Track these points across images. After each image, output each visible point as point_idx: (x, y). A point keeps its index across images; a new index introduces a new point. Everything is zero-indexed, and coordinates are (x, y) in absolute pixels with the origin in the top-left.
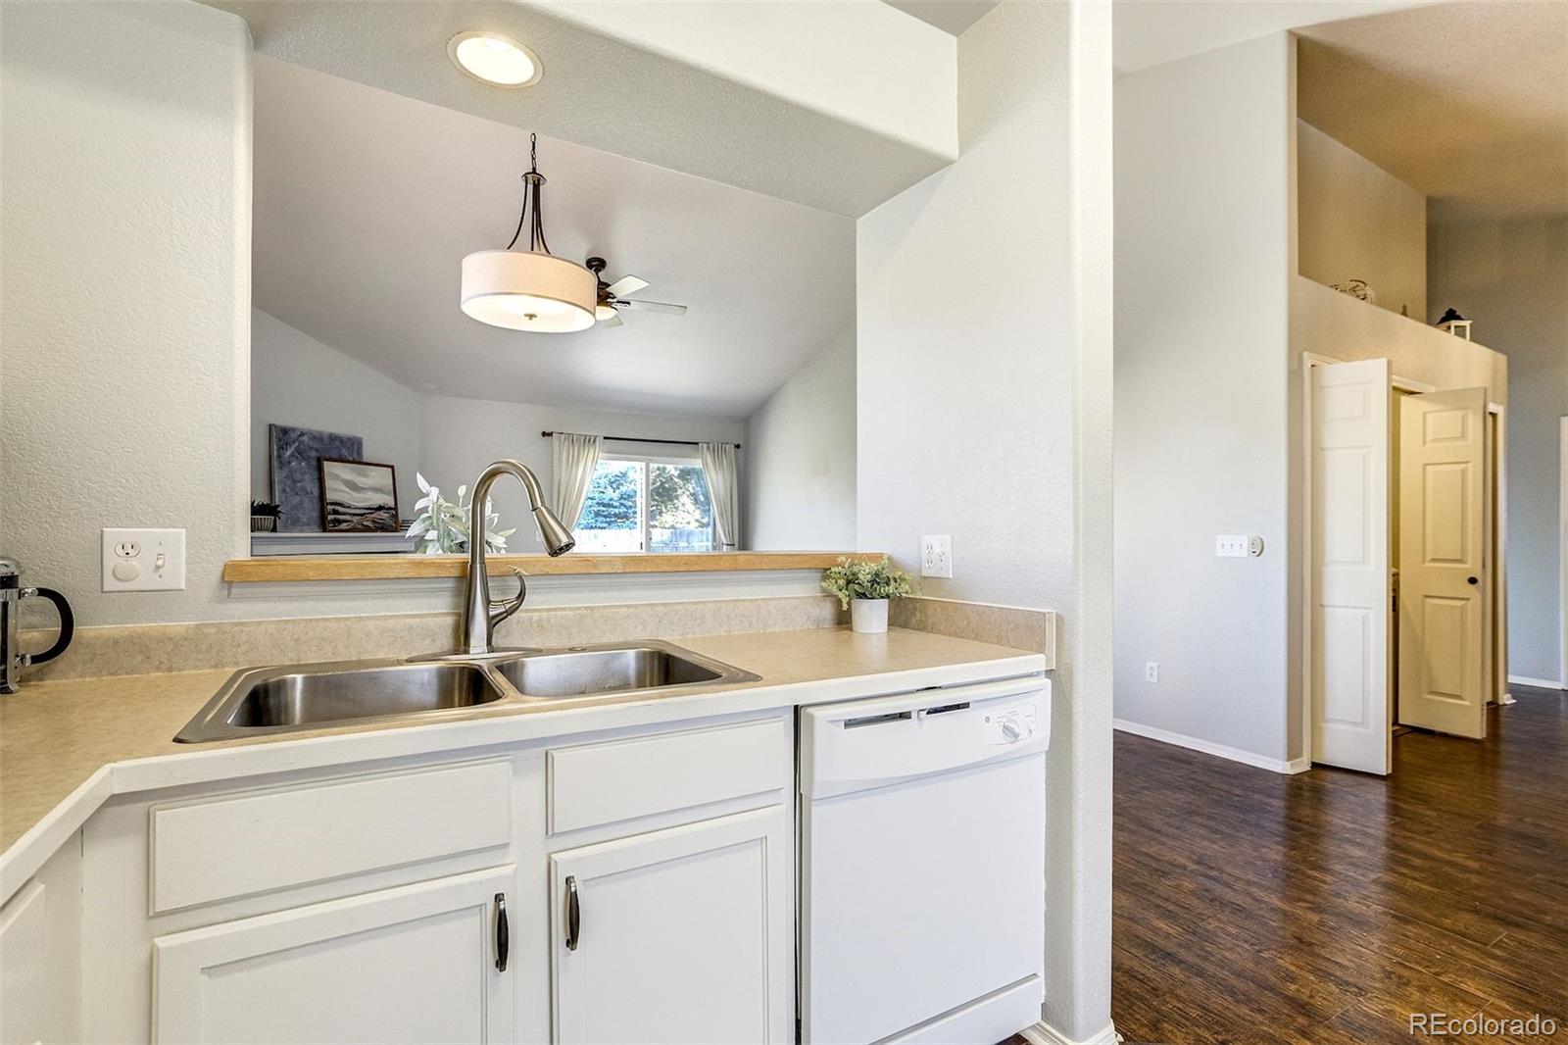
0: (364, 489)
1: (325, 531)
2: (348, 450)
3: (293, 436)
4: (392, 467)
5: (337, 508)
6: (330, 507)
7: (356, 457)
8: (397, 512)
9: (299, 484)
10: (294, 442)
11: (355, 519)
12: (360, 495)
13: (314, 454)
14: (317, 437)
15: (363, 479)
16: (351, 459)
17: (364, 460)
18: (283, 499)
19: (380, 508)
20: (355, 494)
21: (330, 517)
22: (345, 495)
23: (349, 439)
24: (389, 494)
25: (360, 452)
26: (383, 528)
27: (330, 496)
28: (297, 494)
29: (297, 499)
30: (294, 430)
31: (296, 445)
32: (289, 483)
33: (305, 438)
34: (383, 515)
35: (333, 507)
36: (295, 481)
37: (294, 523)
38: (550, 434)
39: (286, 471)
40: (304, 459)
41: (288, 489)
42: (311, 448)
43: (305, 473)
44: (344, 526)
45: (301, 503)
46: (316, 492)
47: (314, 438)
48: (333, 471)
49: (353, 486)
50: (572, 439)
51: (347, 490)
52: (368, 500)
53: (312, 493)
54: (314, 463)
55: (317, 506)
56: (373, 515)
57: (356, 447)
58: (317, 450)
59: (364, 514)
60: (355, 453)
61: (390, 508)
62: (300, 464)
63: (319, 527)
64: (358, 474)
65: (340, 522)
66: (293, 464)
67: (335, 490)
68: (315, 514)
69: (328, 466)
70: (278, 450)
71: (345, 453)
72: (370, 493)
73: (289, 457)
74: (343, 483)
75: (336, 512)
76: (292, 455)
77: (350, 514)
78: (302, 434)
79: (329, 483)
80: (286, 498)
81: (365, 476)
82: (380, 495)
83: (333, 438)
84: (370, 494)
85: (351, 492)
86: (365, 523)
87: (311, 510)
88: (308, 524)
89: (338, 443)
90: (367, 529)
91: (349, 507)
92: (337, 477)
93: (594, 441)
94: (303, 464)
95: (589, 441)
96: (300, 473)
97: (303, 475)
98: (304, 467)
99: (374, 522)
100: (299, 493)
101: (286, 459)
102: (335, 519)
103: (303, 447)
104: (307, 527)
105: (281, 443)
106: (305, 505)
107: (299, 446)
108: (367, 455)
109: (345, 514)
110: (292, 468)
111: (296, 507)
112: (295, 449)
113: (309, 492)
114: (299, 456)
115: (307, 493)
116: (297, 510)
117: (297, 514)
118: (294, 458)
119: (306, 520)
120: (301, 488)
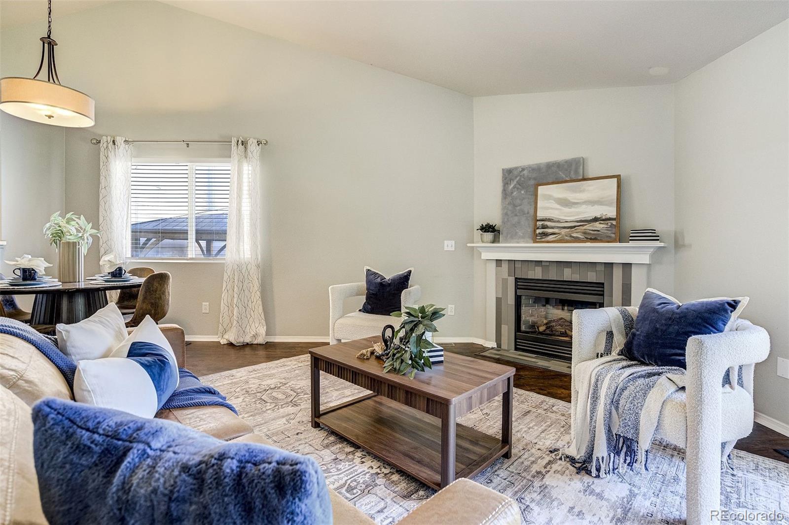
1: (534, 242)
2: (569, 172)
3: (515, 173)
4: (618, 177)
5: (549, 224)
6: (539, 223)
7: (573, 177)
8: (619, 223)
9: (518, 208)
10: (516, 177)
11: (564, 231)
12: (573, 210)
13: (532, 182)
14: (536, 169)
16: (567, 179)
18: (506, 220)
19: (596, 220)
20: (566, 210)
21: (537, 231)
22: (557, 212)
23: (566, 162)
24: (609, 204)
25: (581, 171)
26: (594, 239)
27: (541, 214)
28: (516, 215)
29: (516, 219)
30: (516, 168)
31: (518, 179)
32: (510, 207)
33: (525, 172)
34: (598, 226)
35: (542, 222)
36: (515, 206)
37: (513, 236)
39: (509, 199)
40: (523, 188)
41: (509, 213)
42: (530, 179)
43: (524, 199)
44: (551, 238)
45: (519, 223)
46: (532, 212)
47: (533, 169)
49: (565, 203)
51: (558, 206)
53: (528, 213)
54: (532, 189)
55: (532, 224)
56: (585, 227)
57: (573, 167)
58: (535, 179)
59: (575, 227)
60: (572, 173)
61: (610, 219)
62: (520, 192)
63: (532, 239)
64: (574, 191)
65: (545, 235)
66: (515, 193)
67: (547, 208)
68: (530, 230)
69: (542, 190)
70: (504, 186)
71: (562, 175)
72: (584, 206)
73: (512, 188)
75: (544, 227)
76: (514, 187)
77: (558, 227)
78: (523, 170)
79: (540, 204)
80: (508, 219)
81: (583, 191)
82: (596, 207)
83: (549, 166)
84: (583, 208)
85: (563, 208)
86: (572, 235)
87: (527, 227)
88: (523, 237)
89: (555, 169)
90: (577, 240)
91: (558, 222)
92: (548, 197)
94: (523, 192)
96: (520, 199)
97: (522, 200)
98: (523, 194)
99: (585, 233)
100: (518, 214)
101: (509, 191)
102: (543, 233)
103: (523, 179)
104: (522, 240)
105: (506, 180)
106: (522, 223)
107: (520, 179)
108: (591, 173)
109: (552, 228)
110: (514, 196)
111: (514, 225)
112: (517, 182)
113: (526, 212)
114: (519, 187)
115: (524, 214)
116: (516, 227)
117: (516, 230)
118: (516, 189)
119: (521, 235)
120: (520, 210)
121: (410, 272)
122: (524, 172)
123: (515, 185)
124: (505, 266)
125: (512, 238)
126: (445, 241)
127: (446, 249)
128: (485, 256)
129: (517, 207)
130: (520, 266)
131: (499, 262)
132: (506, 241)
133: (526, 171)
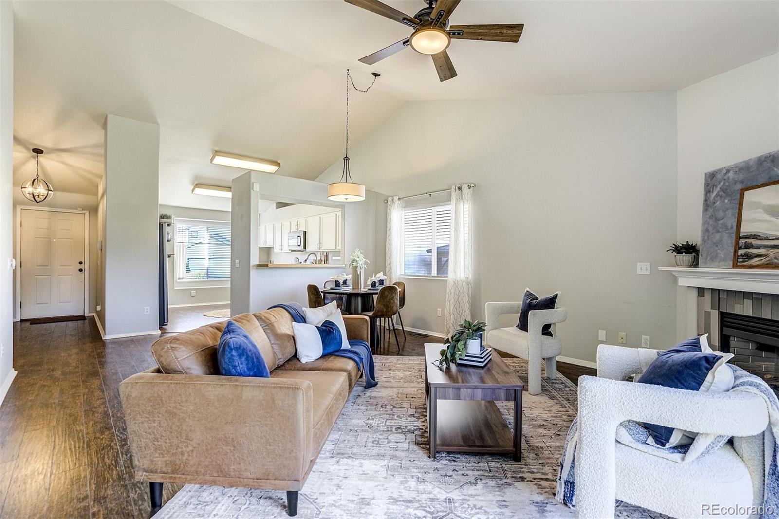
1: (735, 266)
3: (719, 176)
5: (752, 241)
6: (744, 241)
9: (720, 222)
10: (719, 182)
13: (737, 187)
14: (742, 168)
18: (706, 238)
21: (742, 252)
27: (745, 229)
28: (718, 231)
29: (718, 236)
30: (720, 170)
31: (721, 184)
32: (711, 223)
33: (731, 175)
35: (747, 241)
36: (717, 220)
37: (713, 259)
39: (711, 211)
40: (726, 196)
41: (710, 229)
42: (736, 182)
43: (727, 209)
44: (754, 261)
45: (721, 240)
46: (735, 226)
47: (738, 170)
53: (732, 228)
54: (736, 196)
55: (734, 242)
58: (741, 183)
62: (724, 201)
63: (733, 263)
65: (748, 257)
66: (718, 203)
67: (752, 221)
69: (748, 196)
70: (706, 195)
73: (714, 198)
75: (749, 246)
76: (716, 196)
77: (764, 247)
78: (728, 171)
79: (745, 214)
80: (708, 237)
83: (763, 161)
87: (729, 246)
88: (725, 260)
89: (765, 166)
91: (766, 239)
94: (726, 201)
96: (723, 211)
97: (725, 212)
98: (727, 203)
100: (720, 230)
101: (711, 201)
102: (745, 255)
103: (727, 184)
104: (723, 263)
105: (709, 188)
106: (724, 241)
107: (724, 184)
109: (758, 247)
110: (716, 207)
111: (715, 244)
112: (720, 188)
113: (730, 227)
114: (723, 194)
115: (727, 229)
116: (717, 246)
117: (716, 251)
118: (719, 198)
119: (723, 256)
120: (722, 224)
121: (556, 296)
122: (729, 174)
123: (718, 192)
124: (708, 296)
125: (712, 260)
126: (638, 264)
127: (639, 272)
128: (683, 282)
129: (719, 220)
130: (726, 297)
131: (701, 291)
132: (706, 265)
133: (731, 172)
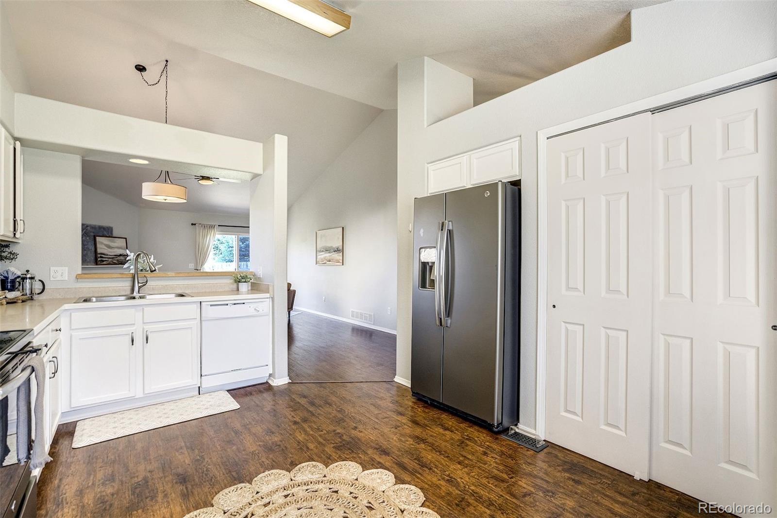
0: (113, 247)
1: (97, 265)
2: (107, 232)
3: (83, 227)
4: (126, 238)
5: (102, 255)
6: (99, 255)
7: (110, 234)
9: (86, 246)
10: (84, 229)
11: (110, 260)
12: (112, 250)
13: (92, 234)
15: (113, 244)
16: (108, 236)
17: (114, 236)
19: (120, 255)
20: (110, 250)
21: (99, 259)
22: (106, 251)
23: (107, 228)
24: (124, 249)
25: (112, 233)
26: (121, 263)
27: (99, 251)
28: (85, 250)
29: (85, 252)
30: (84, 225)
33: (89, 228)
34: (121, 258)
35: (100, 255)
36: (84, 245)
37: (84, 261)
38: (195, 224)
40: (88, 236)
42: (91, 232)
44: (105, 263)
46: (93, 249)
47: (93, 227)
48: (101, 241)
49: (109, 247)
50: (205, 227)
51: (107, 248)
52: (115, 252)
53: (91, 250)
54: (93, 237)
55: (93, 255)
56: (117, 258)
57: (110, 231)
58: (93, 232)
59: (114, 258)
61: (125, 255)
63: (95, 263)
64: (110, 241)
65: (103, 261)
66: (84, 238)
67: (101, 248)
68: (93, 258)
69: (98, 239)
71: (105, 233)
72: (116, 249)
74: (104, 245)
75: (101, 257)
77: (107, 258)
78: (87, 226)
79: (98, 246)
81: (114, 242)
82: (120, 250)
83: (100, 228)
86: (114, 262)
87: (91, 256)
88: (90, 262)
89: (102, 230)
90: (115, 264)
91: (107, 255)
92: (102, 243)
93: (214, 227)
94: (88, 238)
95: (212, 227)
96: (86, 242)
99: (118, 261)
102: (101, 260)
106: (89, 254)
107: (86, 231)
108: (115, 234)
109: (105, 258)
110: (83, 240)
112: (84, 232)
114: (86, 235)
115: (89, 250)
116: (85, 256)
117: (85, 258)
118: (84, 236)
120: (87, 248)
